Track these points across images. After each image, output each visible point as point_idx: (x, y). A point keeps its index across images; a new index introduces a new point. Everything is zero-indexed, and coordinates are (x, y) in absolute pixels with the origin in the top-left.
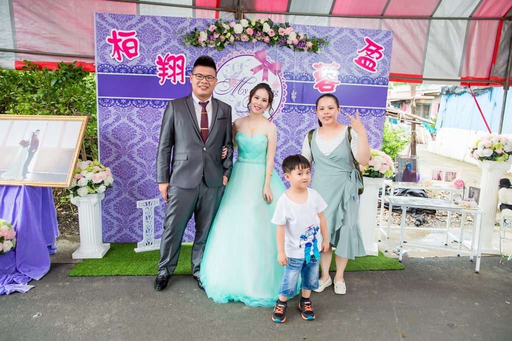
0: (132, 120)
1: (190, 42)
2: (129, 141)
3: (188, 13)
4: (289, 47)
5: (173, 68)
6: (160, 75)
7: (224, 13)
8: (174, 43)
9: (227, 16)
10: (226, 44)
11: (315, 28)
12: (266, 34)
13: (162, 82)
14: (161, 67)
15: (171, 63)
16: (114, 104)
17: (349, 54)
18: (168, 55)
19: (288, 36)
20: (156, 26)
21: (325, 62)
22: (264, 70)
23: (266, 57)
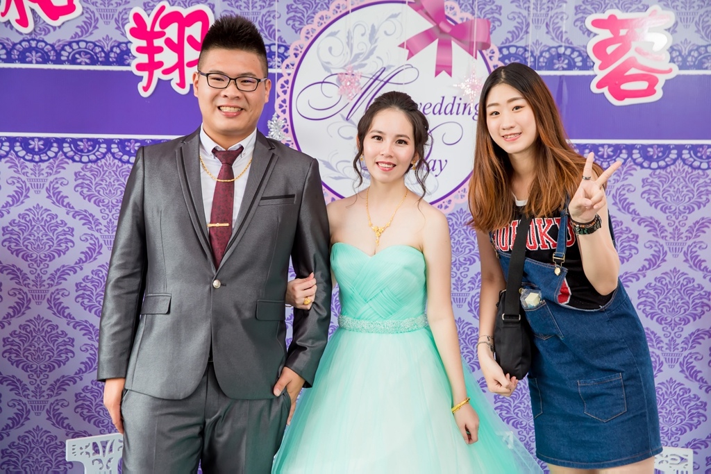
0: (60, 200)
2: (52, 258)
5: (178, 48)
6: (140, 67)
13: (146, 89)
14: (143, 43)
15: (172, 31)
16: (8, 153)
18: (163, 8)
21: (627, 10)
22: (440, 44)
23: (446, 3)
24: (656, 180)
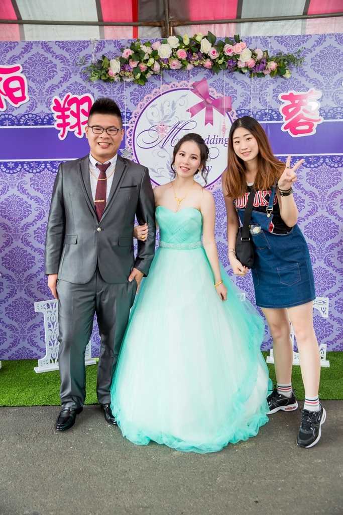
0: (24, 191)
1: (97, 76)
2: (22, 219)
3: (93, 34)
4: (242, 72)
5: (77, 115)
6: (59, 125)
7: (146, 28)
8: (76, 78)
9: (150, 33)
10: (148, 76)
11: (281, 40)
12: (206, 56)
14: (60, 114)
15: (74, 107)
17: (335, 73)
18: (69, 96)
19: (238, 56)
20: (49, 55)
21: (298, 90)
22: (207, 109)
23: (209, 89)
24: (313, 173)
